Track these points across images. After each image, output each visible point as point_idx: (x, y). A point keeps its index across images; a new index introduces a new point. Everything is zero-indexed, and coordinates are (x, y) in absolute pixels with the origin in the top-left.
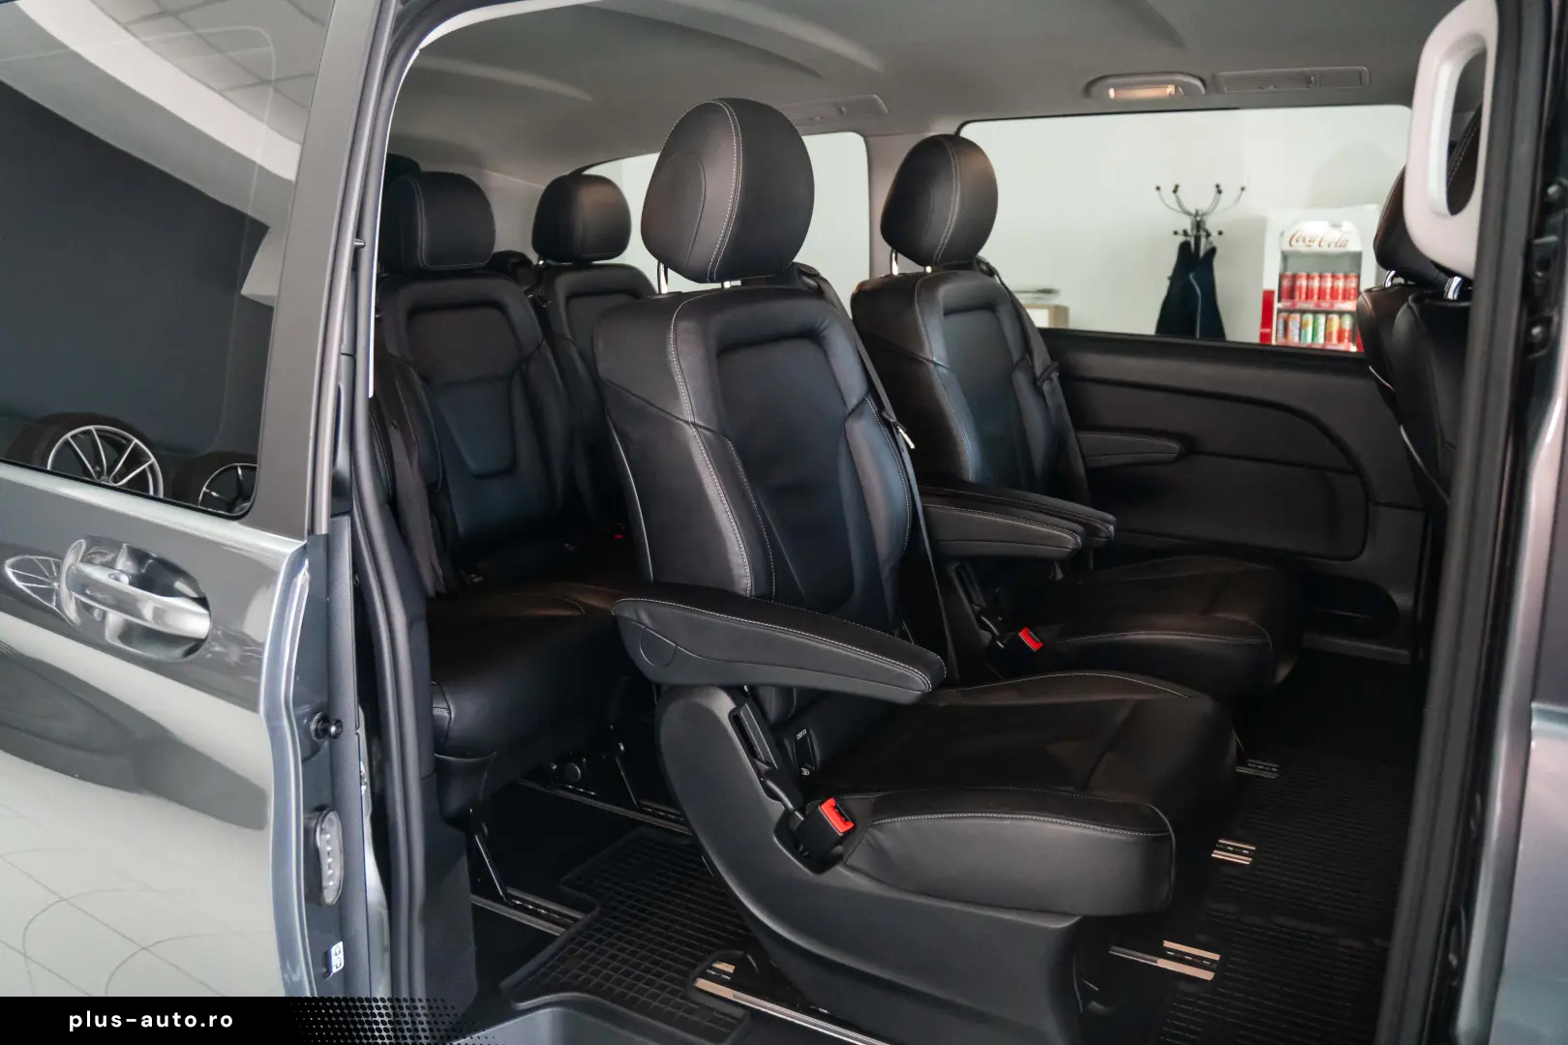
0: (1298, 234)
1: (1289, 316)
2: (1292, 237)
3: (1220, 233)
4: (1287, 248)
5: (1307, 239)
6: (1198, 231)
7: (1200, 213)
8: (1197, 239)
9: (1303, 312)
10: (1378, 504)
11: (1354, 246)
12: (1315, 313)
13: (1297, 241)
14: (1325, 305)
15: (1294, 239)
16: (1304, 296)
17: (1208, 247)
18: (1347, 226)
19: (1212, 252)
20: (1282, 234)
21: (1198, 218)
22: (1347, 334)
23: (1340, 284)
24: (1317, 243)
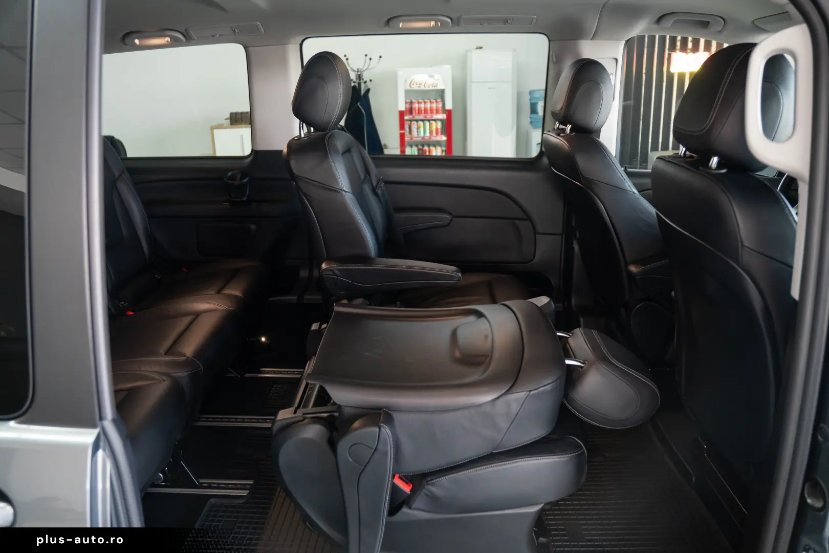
0: (415, 80)
1: (411, 123)
2: (411, 81)
3: (371, 81)
4: (408, 88)
5: (418, 83)
6: (360, 80)
7: (360, 70)
8: (359, 84)
9: (417, 121)
10: (539, 234)
11: (440, 87)
12: (423, 121)
13: (413, 84)
14: (429, 117)
15: (412, 84)
16: (417, 112)
17: (366, 89)
18: (437, 76)
19: (368, 91)
20: (406, 81)
21: (359, 73)
22: (439, 131)
23: (434, 105)
24: (423, 85)
